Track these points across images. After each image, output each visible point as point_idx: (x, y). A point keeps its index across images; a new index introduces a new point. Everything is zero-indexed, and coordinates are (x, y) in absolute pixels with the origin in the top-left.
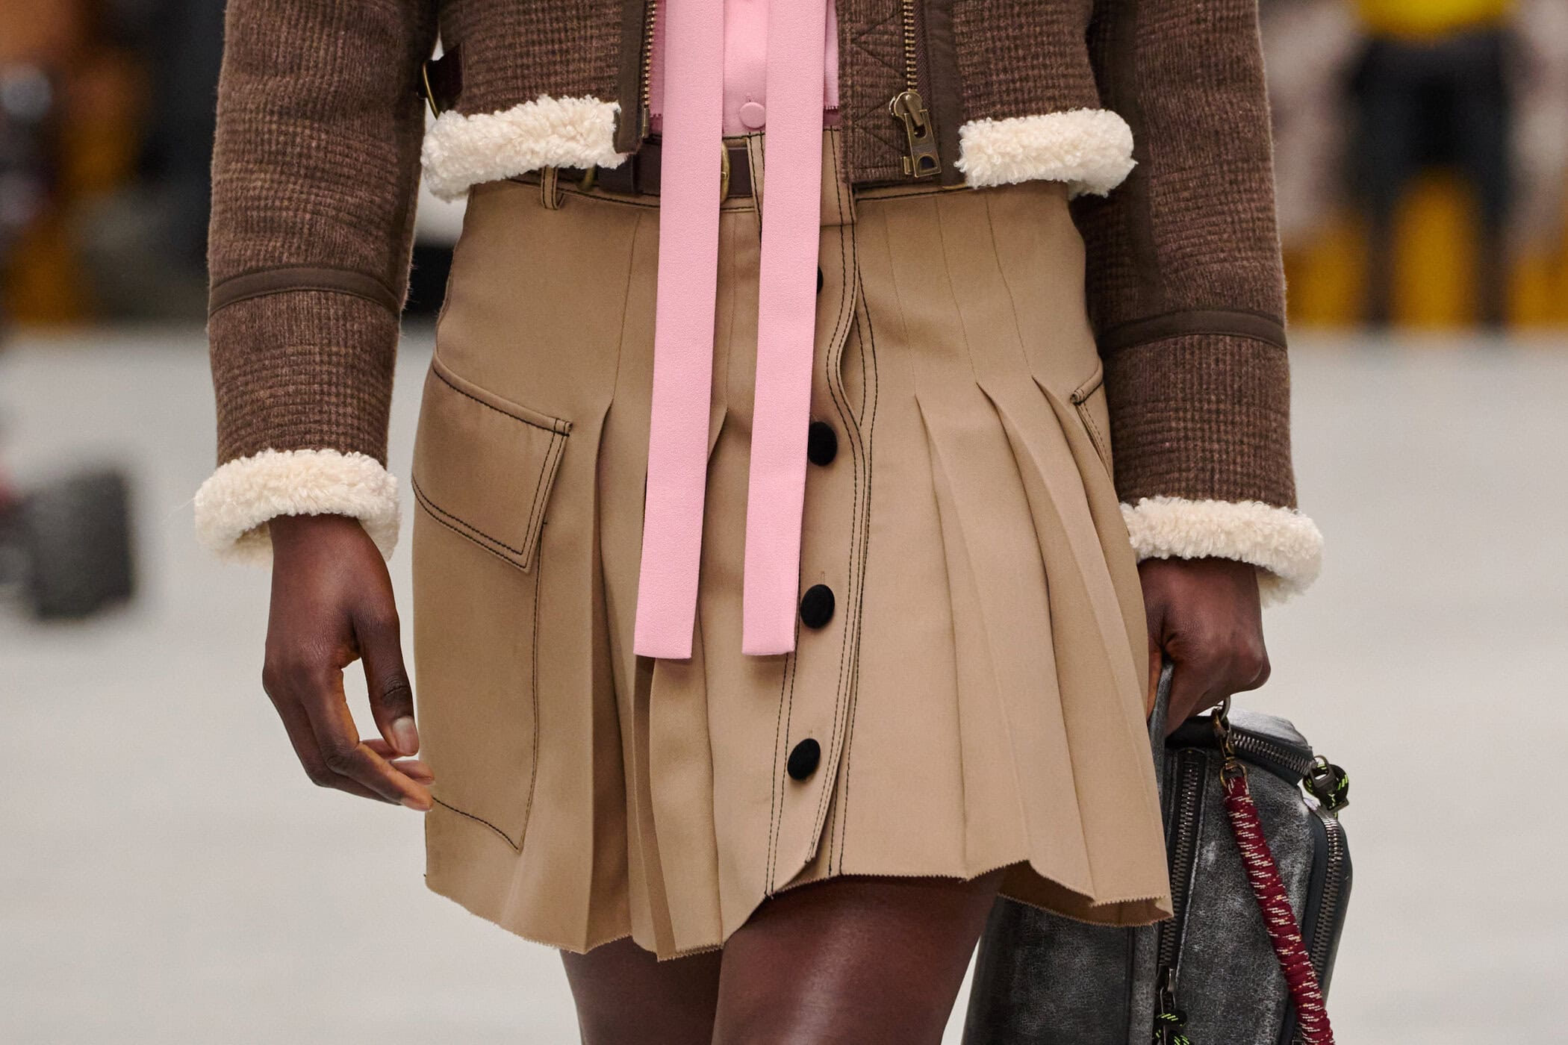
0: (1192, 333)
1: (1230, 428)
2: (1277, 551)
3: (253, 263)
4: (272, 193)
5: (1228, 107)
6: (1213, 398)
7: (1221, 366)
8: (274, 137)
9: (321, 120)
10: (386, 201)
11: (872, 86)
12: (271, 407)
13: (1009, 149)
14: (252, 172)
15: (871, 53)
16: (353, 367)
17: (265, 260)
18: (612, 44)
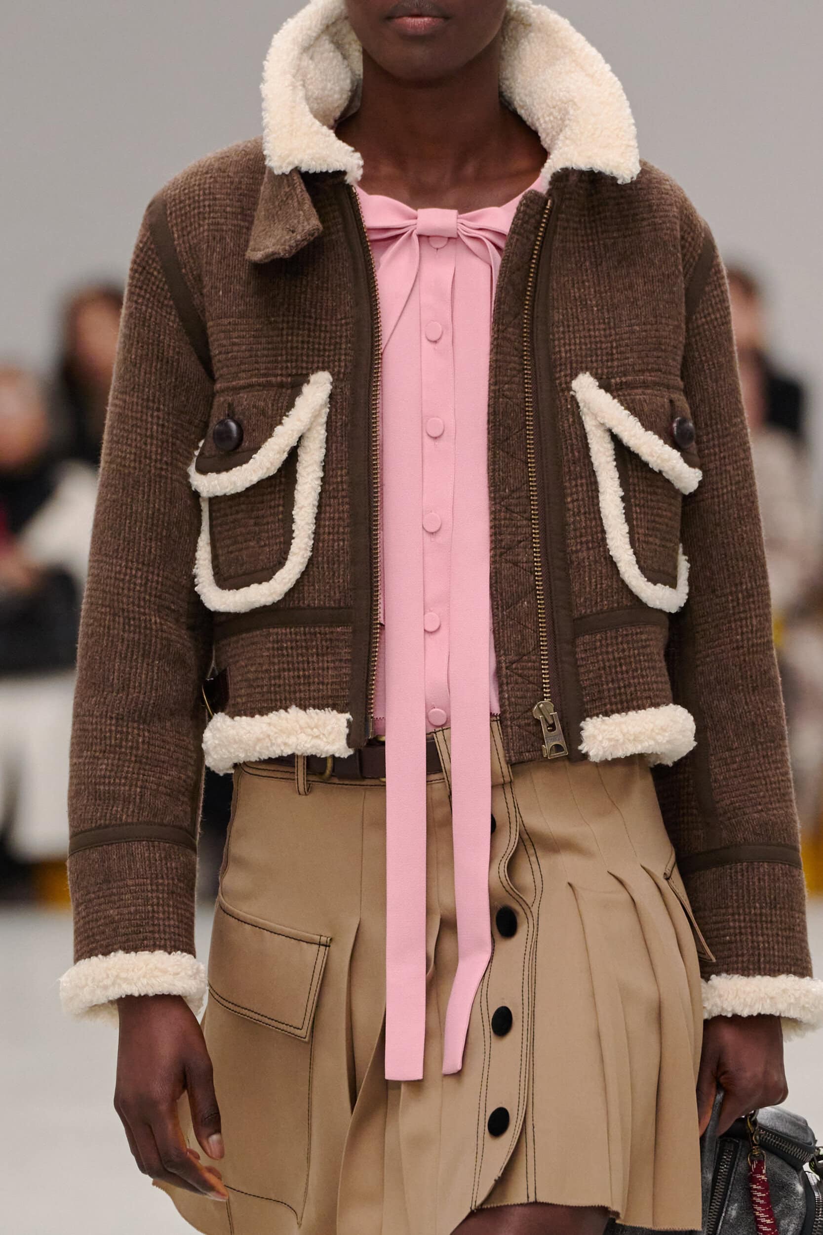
0: (741, 861)
1: (769, 925)
2: (803, 1007)
3: (102, 822)
4: (113, 774)
5: (760, 705)
6: (757, 905)
7: (762, 883)
8: (114, 735)
9: (144, 722)
10: (189, 777)
11: (521, 698)
12: (119, 921)
13: (613, 736)
14: (98, 758)
15: (520, 675)
16: (173, 893)
17: (110, 820)
18: (345, 674)
